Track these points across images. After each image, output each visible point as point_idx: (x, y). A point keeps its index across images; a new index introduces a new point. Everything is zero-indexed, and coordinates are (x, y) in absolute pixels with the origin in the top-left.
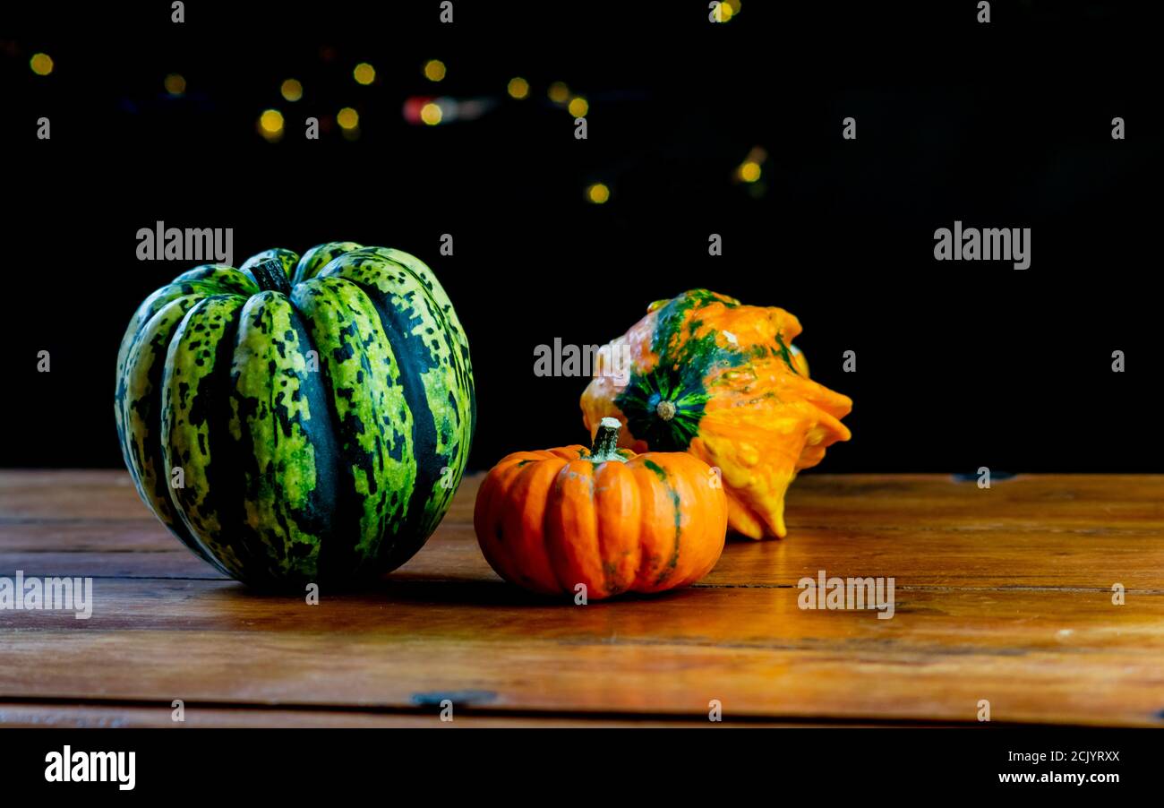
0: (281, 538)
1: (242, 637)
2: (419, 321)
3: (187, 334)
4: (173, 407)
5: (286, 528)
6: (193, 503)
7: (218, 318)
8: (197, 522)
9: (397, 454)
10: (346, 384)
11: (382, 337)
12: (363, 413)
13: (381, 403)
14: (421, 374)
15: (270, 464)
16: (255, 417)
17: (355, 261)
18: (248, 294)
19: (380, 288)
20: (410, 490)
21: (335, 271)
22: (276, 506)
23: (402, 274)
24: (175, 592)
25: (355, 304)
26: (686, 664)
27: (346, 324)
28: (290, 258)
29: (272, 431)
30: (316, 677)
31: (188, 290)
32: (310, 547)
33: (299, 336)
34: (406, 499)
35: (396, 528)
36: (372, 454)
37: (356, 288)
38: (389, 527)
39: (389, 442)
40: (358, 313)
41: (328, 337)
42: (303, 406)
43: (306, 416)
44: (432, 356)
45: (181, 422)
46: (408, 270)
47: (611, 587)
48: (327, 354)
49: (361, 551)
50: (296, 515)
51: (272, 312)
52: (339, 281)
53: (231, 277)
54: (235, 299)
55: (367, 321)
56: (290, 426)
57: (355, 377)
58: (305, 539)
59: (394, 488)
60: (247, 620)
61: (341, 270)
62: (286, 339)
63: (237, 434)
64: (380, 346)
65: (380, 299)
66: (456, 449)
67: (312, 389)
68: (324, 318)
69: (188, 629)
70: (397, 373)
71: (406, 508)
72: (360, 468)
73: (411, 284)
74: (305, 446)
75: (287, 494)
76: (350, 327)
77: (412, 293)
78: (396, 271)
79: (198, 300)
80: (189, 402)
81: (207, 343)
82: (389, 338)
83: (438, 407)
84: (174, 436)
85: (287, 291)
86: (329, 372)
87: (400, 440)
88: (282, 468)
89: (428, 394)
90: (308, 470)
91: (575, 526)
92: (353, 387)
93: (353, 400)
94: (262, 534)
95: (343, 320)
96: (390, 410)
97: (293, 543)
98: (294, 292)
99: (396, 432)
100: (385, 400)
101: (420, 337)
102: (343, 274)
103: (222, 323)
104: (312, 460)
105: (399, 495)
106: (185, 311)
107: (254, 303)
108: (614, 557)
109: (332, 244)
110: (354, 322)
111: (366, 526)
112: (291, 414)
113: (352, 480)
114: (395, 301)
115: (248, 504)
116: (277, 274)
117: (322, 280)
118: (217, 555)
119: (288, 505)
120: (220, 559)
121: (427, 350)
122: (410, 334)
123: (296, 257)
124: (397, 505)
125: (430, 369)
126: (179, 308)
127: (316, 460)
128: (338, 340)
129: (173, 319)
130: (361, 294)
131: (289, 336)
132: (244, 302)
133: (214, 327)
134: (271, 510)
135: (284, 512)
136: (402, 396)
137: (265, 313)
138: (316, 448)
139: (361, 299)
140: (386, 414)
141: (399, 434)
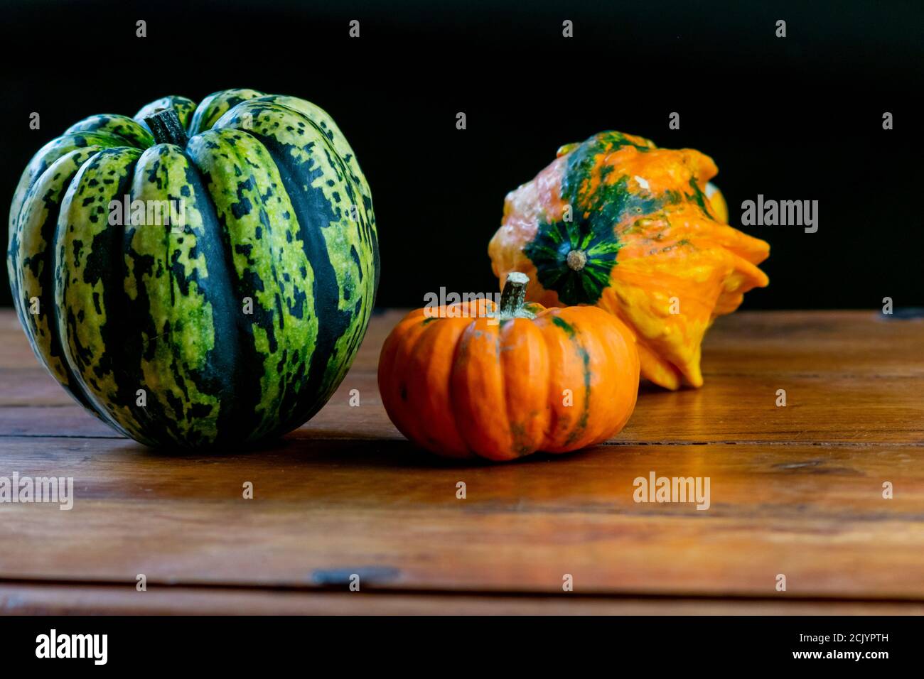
0: (179, 399)
1: (140, 506)
2: (319, 173)
3: (81, 190)
4: (66, 265)
5: (184, 389)
6: (88, 363)
7: (112, 173)
8: (93, 383)
9: (297, 312)
10: (245, 241)
11: (281, 191)
12: (262, 270)
13: (281, 259)
14: (322, 228)
15: (167, 325)
16: (150, 275)
17: (253, 111)
18: (142, 146)
19: (279, 140)
20: (312, 348)
21: (232, 122)
22: (174, 367)
23: (301, 125)
24: (72, 453)
25: (253, 157)
26: (596, 534)
27: (243, 178)
28: (186, 106)
29: (169, 289)
30: (215, 551)
31: (82, 143)
32: (209, 408)
33: (196, 191)
34: (308, 357)
35: (298, 385)
36: (272, 312)
37: (254, 139)
38: (291, 386)
39: (289, 300)
40: (256, 167)
41: (226, 192)
42: (201, 263)
43: (204, 274)
44: (333, 208)
45: (75, 280)
46: (308, 120)
47: (519, 448)
48: (225, 210)
49: (263, 411)
50: (194, 375)
51: (167, 166)
52: (236, 133)
53: (125, 127)
54: (130, 153)
55: (265, 174)
56: (187, 284)
57: (253, 232)
58: (204, 399)
59: (295, 346)
60: (145, 486)
61: (238, 120)
62: (182, 194)
63: (133, 293)
64: (279, 200)
65: (278, 151)
66: (359, 304)
67: (209, 246)
68: (220, 171)
69: (85, 497)
70: (297, 228)
71: (307, 366)
72: (260, 326)
73: (311, 134)
74: (203, 305)
75: (184, 354)
76: (248, 181)
77: (312, 144)
78: (294, 121)
79: (91, 154)
80: (83, 261)
81: (101, 199)
82: (288, 191)
83: (339, 262)
84: (67, 294)
85: (182, 142)
86: (227, 228)
87: (300, 297)
88: (179, 327)
89: (329, 249)
90: (206, 329)
91: (482, 386)
92: (252, 243)
93: (252, 257)
94: (160, 395)
95: (241, 174)
96: (290, 266)
97: (193, 404)
98: (190, 145)
99: (296, 289)
100: (284, 256)
101: (320, 190)
102: (239, 125)
103: (116, 178)
104: (210, 318)
105: (300, 352)
106: (79, 165)
107: (149, 156)
108: (522, 418)
109: (230, 91)
110: (252, 177)
111: (267, 386)
112: (188, 272)
113: (250, 338)
114: (294, 153)
115: (145, 365)
116: (173, 124)
117: (218, 132)
118: (114, 415)
119: (185, 365)
120: (118, 420)
121: (328, 204)
122: (310, 187)
123: (192, 105)
124: (298, 364)
125: (332, 223)
126: (72, 163)
127: (214, 319)
128: (235, 195)
129: (66, 174)
130: (259, 147)
131: (185, 191)
132: (139, 155)
133: (108, 182)
134: (168, 370)
135: (182, 372)
136: (302, 251)
137: (160, 168)
138: (214, 306)
139: (259, 152)
140: (286, 271)
141: (300, 291)
